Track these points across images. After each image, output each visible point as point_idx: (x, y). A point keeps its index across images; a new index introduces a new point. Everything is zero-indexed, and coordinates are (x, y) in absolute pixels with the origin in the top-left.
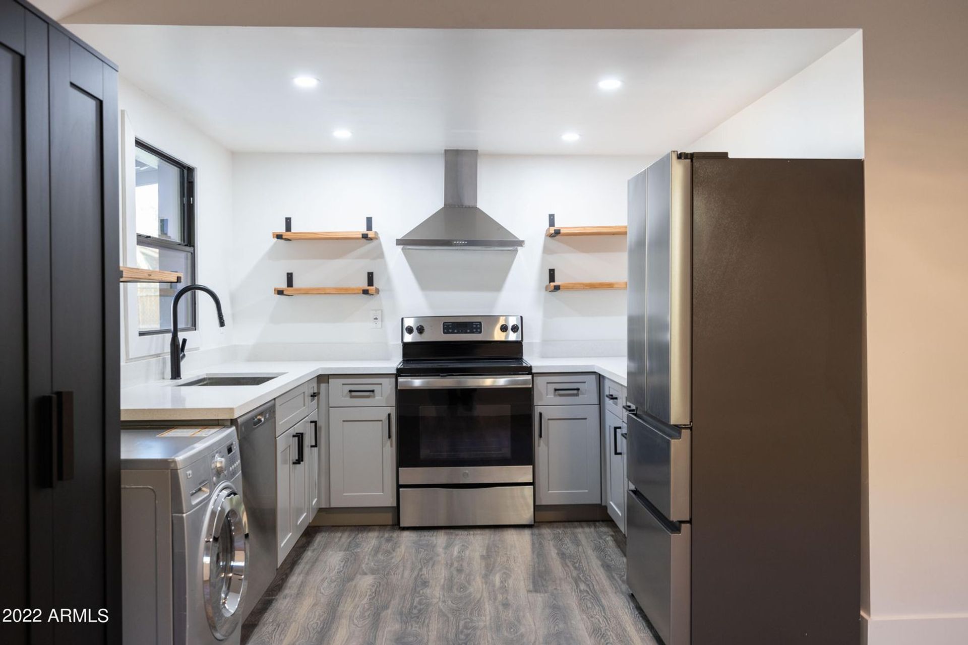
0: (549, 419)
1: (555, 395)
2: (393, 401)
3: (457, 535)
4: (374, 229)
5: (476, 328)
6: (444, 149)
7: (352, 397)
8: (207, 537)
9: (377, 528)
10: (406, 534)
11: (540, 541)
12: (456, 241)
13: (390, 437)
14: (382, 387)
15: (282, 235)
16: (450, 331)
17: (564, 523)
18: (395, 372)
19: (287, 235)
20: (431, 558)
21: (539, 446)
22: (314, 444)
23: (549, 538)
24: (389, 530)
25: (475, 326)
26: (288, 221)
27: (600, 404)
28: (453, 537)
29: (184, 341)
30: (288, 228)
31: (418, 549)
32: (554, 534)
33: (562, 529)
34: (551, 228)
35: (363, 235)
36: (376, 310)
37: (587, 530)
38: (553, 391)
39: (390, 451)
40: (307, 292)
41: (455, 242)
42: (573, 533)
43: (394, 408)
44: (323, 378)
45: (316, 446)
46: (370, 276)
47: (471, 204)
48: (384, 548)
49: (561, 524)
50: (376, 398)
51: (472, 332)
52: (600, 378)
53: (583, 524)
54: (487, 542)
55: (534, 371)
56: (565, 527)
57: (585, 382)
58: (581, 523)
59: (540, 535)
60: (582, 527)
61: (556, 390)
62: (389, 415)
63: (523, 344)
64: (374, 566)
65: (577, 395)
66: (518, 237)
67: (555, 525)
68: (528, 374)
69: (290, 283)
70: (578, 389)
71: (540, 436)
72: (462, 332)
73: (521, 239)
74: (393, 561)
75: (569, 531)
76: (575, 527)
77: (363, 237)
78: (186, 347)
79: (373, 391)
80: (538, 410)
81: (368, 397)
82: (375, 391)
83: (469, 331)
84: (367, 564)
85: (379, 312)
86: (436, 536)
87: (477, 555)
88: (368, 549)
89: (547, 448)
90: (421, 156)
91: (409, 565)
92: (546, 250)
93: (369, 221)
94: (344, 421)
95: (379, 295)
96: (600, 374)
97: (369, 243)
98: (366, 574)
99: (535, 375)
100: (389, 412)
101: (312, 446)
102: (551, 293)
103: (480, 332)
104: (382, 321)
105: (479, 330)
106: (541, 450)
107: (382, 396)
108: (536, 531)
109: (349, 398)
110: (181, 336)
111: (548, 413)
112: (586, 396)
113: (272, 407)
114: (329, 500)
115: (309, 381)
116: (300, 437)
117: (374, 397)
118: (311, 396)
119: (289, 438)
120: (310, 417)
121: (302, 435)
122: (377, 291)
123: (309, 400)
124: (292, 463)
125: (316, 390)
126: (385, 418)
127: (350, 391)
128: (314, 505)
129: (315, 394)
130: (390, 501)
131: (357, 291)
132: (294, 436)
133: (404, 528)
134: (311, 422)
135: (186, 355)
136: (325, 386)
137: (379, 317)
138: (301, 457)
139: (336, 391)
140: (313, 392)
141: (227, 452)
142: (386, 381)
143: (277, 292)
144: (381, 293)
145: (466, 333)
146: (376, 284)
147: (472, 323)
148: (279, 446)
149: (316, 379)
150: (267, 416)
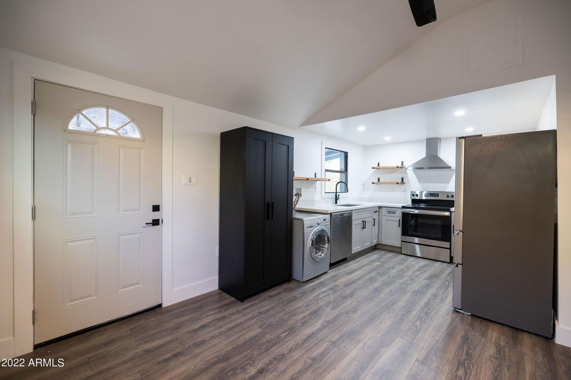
2: (401, 216)
4: (404, 165)
6: (425, 138)
7: (389, 213)
8: (312, 237)
9: (396, 252)
10: (403, 256)
13: (399, 226)
14: (397, 212)
15: (374, 168)
16: (427, 196)
18: (401, 207)
19: (378, 168)
21: (453, 236)
24: (398, 253)
26: (379, 164)
29: (339, 195)
30: (379, 165)
39: (399, 230)
40: (384, 183)
43: (401, 218)
44: (380, 207)
45: (374, 225)
47: (436, 155)
48: (392, 257)
51: (435, 197)
55: (451, 210)
62: (399, 220)
64: (384, 261)
68: (449, 211)
69: (379, 181)
73: (450, 166)
77: (397, 167)
78: (339, 197)
79: (395, 212)
80: (453, 224)
81: (393, 214)
84: (382, 260)
85: (405, 190)
88: (387, 257)
90: (419, 141)
93: (402, 162)
94: (386, 220)
97: (402, 169)
98: (379, 262)
99: (452, 212)
101: (373, 225)
103: (438, 197)
107: (398, 214)
110: (338, 194)
113: (350, 212)
114: (381, 241)
115: (372, 207)
116: (364, 222)
117: (395, 214)
118: (374, 212)
119: (360, 221)
120: (373, 217)
121: (365, 221)
122: (404, 183)
123: (373, 212)
124: (361, 228)
125: (378, 210)
126: (398, 220)
127: (388, 212)
128: (375, 242)
129: (377, 211)
130: (399, 245)
131: (398, 183)
132: (362, 221)
133: (403, 254)
134: (373, 219)
135: (339, 199)
136: (381, 209)
137: (405, 191)
138: (364, 227)
139: (384, 211)
140: (376, 211)
141: (323, 220)
142: (399, 210)
143: (373, 183)
144: (406, 184)
145: (433, 197)
146: (404, 181)
147: (436, 194)
148: (354, 223)
149: (378, 207)
150: (347, 214)
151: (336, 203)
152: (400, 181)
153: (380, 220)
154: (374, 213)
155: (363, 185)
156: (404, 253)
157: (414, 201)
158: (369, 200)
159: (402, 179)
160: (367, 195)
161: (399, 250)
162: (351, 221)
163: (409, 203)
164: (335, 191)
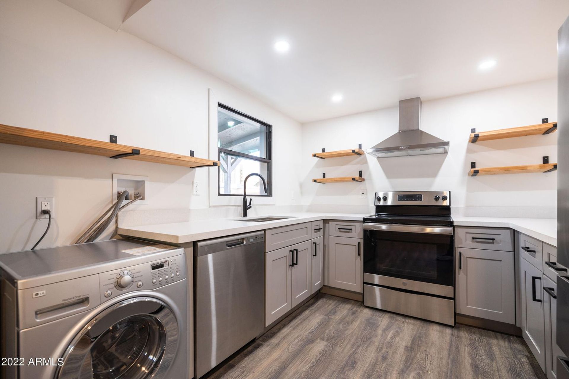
0: (467, 257)
1: (472, 242)
2: (362, 237)
3: (396, 320)
4: (362, 150)
5: (419, 198)
6: (398, 100)
7: (340, 232)
9: (353, 302)
10: (366, 311)
11: (457, 345)
12: (402, 146)
13: (359, 255)
14: (356, 228)
15: (316, 155)
16: (402, 199)
17: (481, 330)
18: (362, 220)
19: (323, 155)
20: (371, 338)
21: (459, 274)
22: (315, 254)
23: (466, 344)
24: (358, 305)
25: (417, 197)
26: (324, 149)
27: (514, 251)
28: (393, 322)
29: (251, 200)
31: (367, 326)
32: (471, 339)
33: (478, 336)
34: (472, 133)
35: (352, 151)
36: (363, 189)
37: (502, 343)
38: (471, 238)
39: (359, 263)
40: (334, 181)
41: (401, 148)
42: (488, 343)
43: (362, 239)
44: (326, 221)
45: (315, 255)
46: (361, 172)
47: (415, 128)
48: (348, 319)
49: (478, 330)
50: (353, 233)
51: (416, 200)
52: (515, 233)
53: (499, 335)
54: (415, 333)
55: (455, 224)
56: (481, 335)
57: (500, 235)
58: (496, 333)
59: (458, 337)
60: (497, 339)
61: (473, 238)
62: (359, 243)
63: (451, 208)
64: (333, 333)
65: (493, 243)
66: (445, 140)
67: (473, 329)
68: (450, 226)
69: (324, 177)
70: (493, 239)
71: (460, 268)
72: (409, 200)
74: (346, 332)
75: (484, 339)
76: (490, 337)
77: (353, 152)
78: (252, 204)
79: (351, 229)
80: (458, 250)
81: (348, 232)
82: (352, 230)
83: (413, 200)
84: (330, 330)
85: (365, 190)
86: (383, 318)
87: (403, 344)
88: (338, 317)
89: (466, 277)
91: (353, 340)
92: (469, 151)
93: (360, 144)
94: (336, 244)
95: (364, 182)
96: (514, 230)
97: (360, 157)
98: (323, 340)
99: (456, 227)
100: (359, 241)
101: (314, 255)
102: (472, 177)
103: (421, 200)
104: (366, 195)
105: (420, 199)
106: (460, 277)
107: (356, 232)
108: (455, 332)
109: (339, 232)
110: (248, 199)
111: (466, 253)
112: (501, 244)
113: (260, 235)
114: (328, 281)
115: (311, 222)
116: (294, 253)
117: (352, 232)
118: (315, 230)
119: (286, 252)
120: (313, 241)
121: (297, 250)
122: (364, 180)
123: (313, 231)
124: (288, 266)
125: (321, 227)
126: (357, 244)
127: (339, 229)
128: (317, 284)
129: (320, 229)
130: (359, 290)
131: (354, 179)
132: (290, 251)
133: (367, 307)
134: (314, 243)
135: (251, 207)
136: (327, 225)
137: (365, 193)
138: (295, 262)
139: (332, 228)
140: (318, 228)
141: (150, 268)
142: (358, 225)
143: (315, 181)
144: (366, 181)
145: (412, 200)
146: (363, 177)
147: (416, 195)
148: (269, 257)
149: (322, 221)
150: (251, 240)
151: (245, 215)
152: (357, 176)
153: (326, 243)
154: (315, 232)
155: (301, 186)
156: (369, 305)
157: (379, 209)
158: (309, 210)
159: (361, 173)
160: (307, 201)
161: (359, 298)
162: (264, 253)
163: (372, 213)
164: (243, 194)
